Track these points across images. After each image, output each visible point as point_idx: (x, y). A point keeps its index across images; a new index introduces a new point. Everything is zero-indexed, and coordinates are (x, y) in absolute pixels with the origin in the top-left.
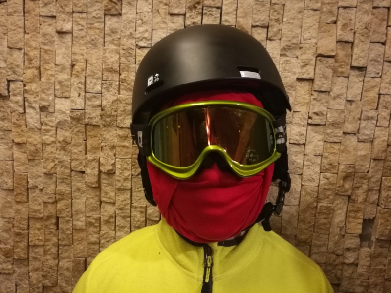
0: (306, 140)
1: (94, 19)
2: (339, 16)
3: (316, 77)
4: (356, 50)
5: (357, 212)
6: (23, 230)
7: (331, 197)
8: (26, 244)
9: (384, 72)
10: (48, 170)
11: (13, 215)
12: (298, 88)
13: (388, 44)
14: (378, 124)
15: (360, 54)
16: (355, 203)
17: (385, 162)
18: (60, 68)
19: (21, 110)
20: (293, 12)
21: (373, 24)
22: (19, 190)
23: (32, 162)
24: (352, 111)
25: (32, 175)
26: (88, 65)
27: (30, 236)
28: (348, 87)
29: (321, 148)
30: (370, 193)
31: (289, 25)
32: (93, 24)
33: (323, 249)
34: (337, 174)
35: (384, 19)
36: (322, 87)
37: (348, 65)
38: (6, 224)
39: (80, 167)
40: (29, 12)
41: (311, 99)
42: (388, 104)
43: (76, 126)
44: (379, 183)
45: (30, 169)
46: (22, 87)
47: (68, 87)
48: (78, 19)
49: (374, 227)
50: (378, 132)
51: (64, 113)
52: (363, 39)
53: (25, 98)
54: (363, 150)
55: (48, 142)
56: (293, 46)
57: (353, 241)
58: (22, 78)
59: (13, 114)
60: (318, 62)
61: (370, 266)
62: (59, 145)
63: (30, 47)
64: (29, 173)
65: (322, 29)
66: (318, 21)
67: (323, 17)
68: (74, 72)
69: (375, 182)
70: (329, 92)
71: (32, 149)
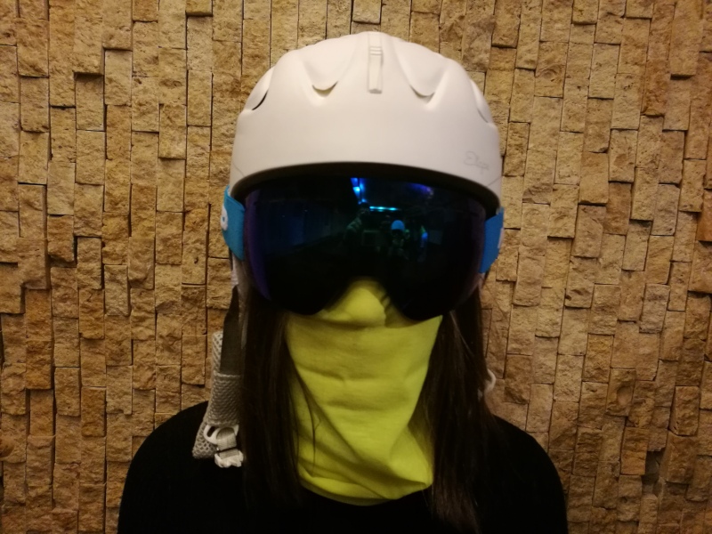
0: (561, 331)
1: (223, 138)
2: (612, 143)
3: (577, 236)
4: (637, 195)
5: (637, 440)
6: (96, 483)
7: (599, 419)
8: (101, 505)
9: (679, 228)
10: (143, 384)
11: (78, 457)
12: (550, 251)
13: (685, 187)
14: (670, 307)
15: (645, 200)
16: (634, 426)
17: (680, 364)
18: (164, 216)
19: (97, 285)
20: (544, 133)
21: (663, 155)
22: (90, 416)
23: (112, 370)
24: (630, 287)
25: (113, 392)
26: (212, 213)
27: (108, 492)
28: (626, 250)
29: (583, 344)
30: (657, 411)
31: (537, 154)
32: (220, 146)
33: (587, 500)
34: (608, 383)
35: (679, 149)
36: (587, 251)
37: (625, 217)
38: (66, 473)
39: (197, 379)
40: (113, 125)
41: (569, 268)
42: (684, 276)
43: (190, 311)
44: (671, 396)
45: (110, 381)
46: (99, 247)
47: (177, 247)
48: (197, 138)
49: (662, 463)
50: (670, 319)
51: (171, 290)
52: (648, 179)
53: (103, 265)
54: (648, 345)
55: (142, 338)
56: (543, 187)
57: (631, 486)
58: (99, 234)
59: (82, 291)
60: (581, 212)
61: (657, 523)
62: (160, 341)
63: (115, 183)
64: (107, 388)
65: (587, 161)
66: (580, 148)
67: (588, 143)
68: (187, 223)
69: (664, 395)
70: (597, 259)
71: (115, 348)
